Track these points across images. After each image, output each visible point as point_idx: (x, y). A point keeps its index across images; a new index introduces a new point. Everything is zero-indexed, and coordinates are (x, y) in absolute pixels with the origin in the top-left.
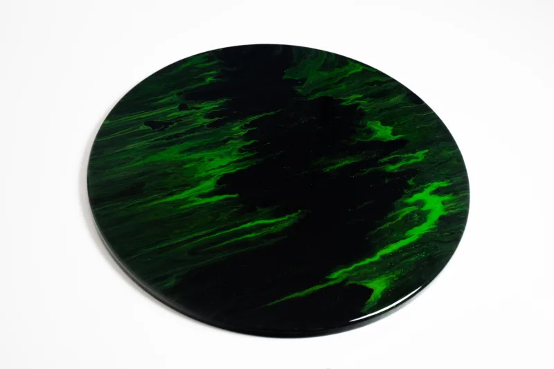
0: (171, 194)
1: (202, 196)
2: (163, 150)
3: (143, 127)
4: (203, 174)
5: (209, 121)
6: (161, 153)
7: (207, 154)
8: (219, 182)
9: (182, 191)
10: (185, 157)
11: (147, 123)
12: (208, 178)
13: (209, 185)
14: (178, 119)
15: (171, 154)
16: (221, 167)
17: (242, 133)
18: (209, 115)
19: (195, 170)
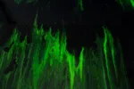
0: (69, 80)
1: (77, 64)
2: (32, 72)
3: (8, 76)
4: (61, 57)
5: (24, 42)
6: (34, 73)
7: (48, 51)
8: (70, 52)
9: (69, 73)
10: (44, 62)
11: (6, 72)
12: (65, 57)
13: (70, 59)
14: (14, 55)
15: (38, 69)
16: (60, 48)
17: (42, 31)
18: (21, 40)
19: (55, 61)
